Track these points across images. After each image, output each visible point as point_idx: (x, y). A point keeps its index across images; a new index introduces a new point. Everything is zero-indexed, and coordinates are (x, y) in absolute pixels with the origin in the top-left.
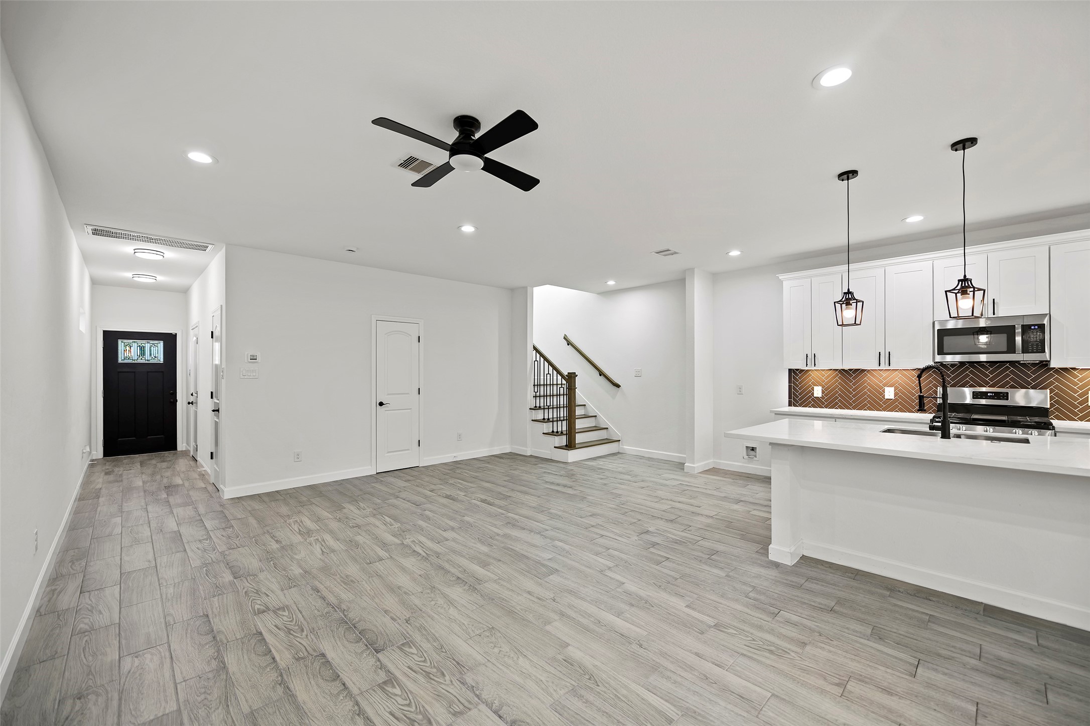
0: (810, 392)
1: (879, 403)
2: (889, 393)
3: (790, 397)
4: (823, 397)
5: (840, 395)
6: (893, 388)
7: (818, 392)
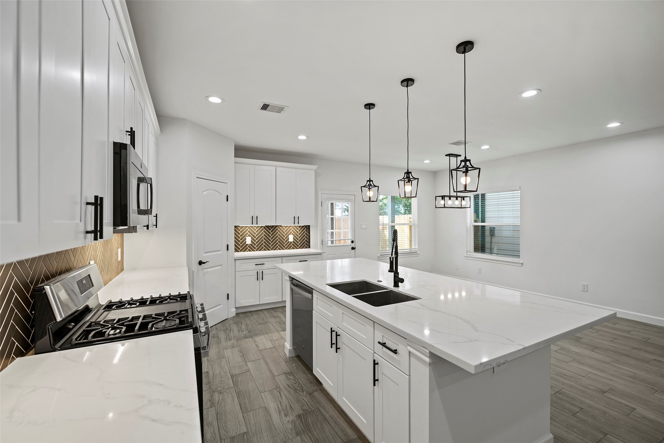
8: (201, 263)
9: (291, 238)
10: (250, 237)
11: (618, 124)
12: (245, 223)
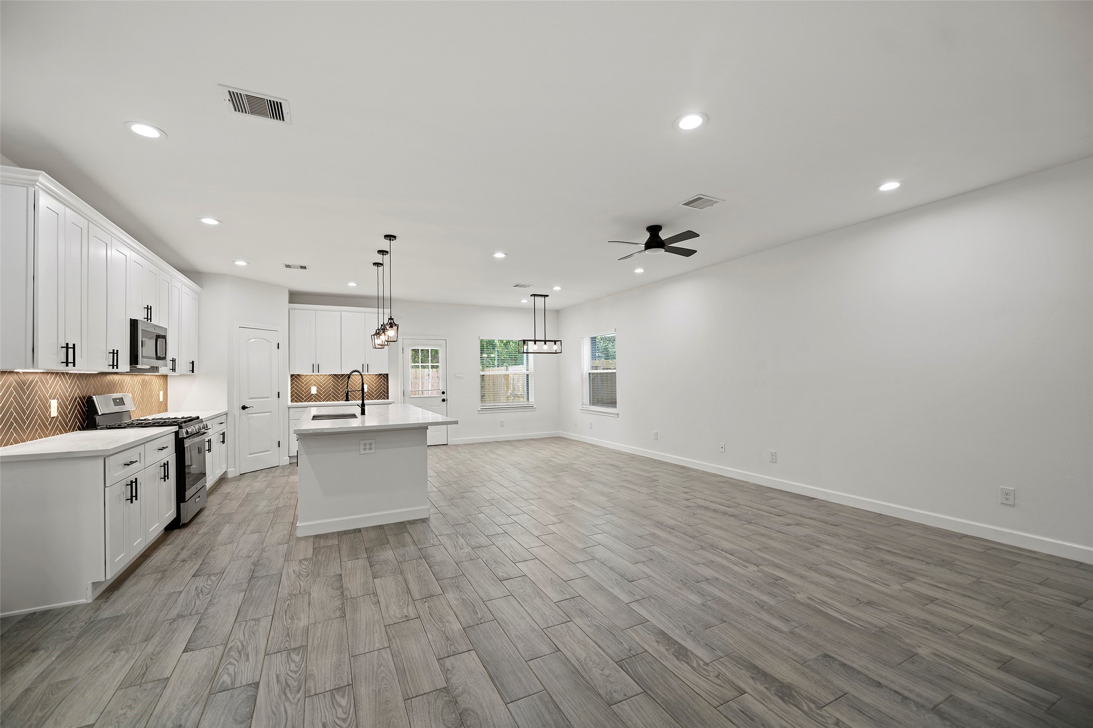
8: (244, 408)
10: (316, 387)
11: (642, 271)
12: (303, 370)
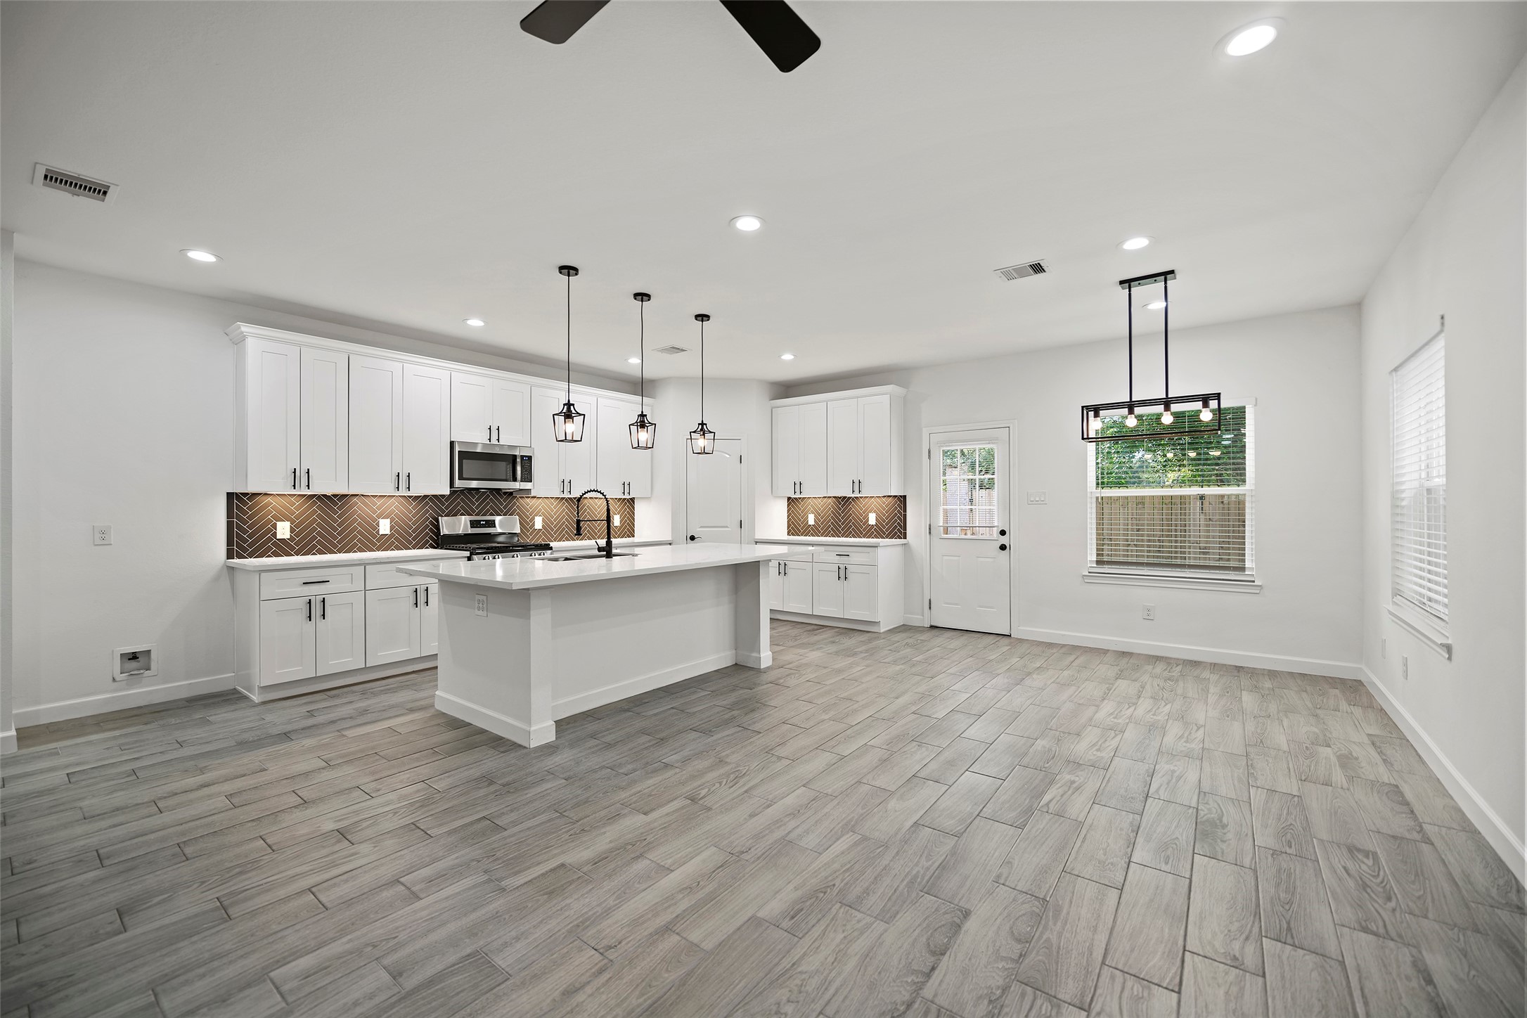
0: (269, 531)
1: (373, 541)
2: (385, 527)
3: (230, 542)
4: (291, 539)
5: (319, 533)
6: (389, 520)
7: (283, 530)
9: (872, 520)
10: (815, 516)
